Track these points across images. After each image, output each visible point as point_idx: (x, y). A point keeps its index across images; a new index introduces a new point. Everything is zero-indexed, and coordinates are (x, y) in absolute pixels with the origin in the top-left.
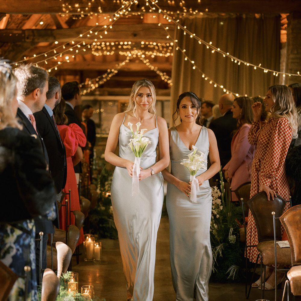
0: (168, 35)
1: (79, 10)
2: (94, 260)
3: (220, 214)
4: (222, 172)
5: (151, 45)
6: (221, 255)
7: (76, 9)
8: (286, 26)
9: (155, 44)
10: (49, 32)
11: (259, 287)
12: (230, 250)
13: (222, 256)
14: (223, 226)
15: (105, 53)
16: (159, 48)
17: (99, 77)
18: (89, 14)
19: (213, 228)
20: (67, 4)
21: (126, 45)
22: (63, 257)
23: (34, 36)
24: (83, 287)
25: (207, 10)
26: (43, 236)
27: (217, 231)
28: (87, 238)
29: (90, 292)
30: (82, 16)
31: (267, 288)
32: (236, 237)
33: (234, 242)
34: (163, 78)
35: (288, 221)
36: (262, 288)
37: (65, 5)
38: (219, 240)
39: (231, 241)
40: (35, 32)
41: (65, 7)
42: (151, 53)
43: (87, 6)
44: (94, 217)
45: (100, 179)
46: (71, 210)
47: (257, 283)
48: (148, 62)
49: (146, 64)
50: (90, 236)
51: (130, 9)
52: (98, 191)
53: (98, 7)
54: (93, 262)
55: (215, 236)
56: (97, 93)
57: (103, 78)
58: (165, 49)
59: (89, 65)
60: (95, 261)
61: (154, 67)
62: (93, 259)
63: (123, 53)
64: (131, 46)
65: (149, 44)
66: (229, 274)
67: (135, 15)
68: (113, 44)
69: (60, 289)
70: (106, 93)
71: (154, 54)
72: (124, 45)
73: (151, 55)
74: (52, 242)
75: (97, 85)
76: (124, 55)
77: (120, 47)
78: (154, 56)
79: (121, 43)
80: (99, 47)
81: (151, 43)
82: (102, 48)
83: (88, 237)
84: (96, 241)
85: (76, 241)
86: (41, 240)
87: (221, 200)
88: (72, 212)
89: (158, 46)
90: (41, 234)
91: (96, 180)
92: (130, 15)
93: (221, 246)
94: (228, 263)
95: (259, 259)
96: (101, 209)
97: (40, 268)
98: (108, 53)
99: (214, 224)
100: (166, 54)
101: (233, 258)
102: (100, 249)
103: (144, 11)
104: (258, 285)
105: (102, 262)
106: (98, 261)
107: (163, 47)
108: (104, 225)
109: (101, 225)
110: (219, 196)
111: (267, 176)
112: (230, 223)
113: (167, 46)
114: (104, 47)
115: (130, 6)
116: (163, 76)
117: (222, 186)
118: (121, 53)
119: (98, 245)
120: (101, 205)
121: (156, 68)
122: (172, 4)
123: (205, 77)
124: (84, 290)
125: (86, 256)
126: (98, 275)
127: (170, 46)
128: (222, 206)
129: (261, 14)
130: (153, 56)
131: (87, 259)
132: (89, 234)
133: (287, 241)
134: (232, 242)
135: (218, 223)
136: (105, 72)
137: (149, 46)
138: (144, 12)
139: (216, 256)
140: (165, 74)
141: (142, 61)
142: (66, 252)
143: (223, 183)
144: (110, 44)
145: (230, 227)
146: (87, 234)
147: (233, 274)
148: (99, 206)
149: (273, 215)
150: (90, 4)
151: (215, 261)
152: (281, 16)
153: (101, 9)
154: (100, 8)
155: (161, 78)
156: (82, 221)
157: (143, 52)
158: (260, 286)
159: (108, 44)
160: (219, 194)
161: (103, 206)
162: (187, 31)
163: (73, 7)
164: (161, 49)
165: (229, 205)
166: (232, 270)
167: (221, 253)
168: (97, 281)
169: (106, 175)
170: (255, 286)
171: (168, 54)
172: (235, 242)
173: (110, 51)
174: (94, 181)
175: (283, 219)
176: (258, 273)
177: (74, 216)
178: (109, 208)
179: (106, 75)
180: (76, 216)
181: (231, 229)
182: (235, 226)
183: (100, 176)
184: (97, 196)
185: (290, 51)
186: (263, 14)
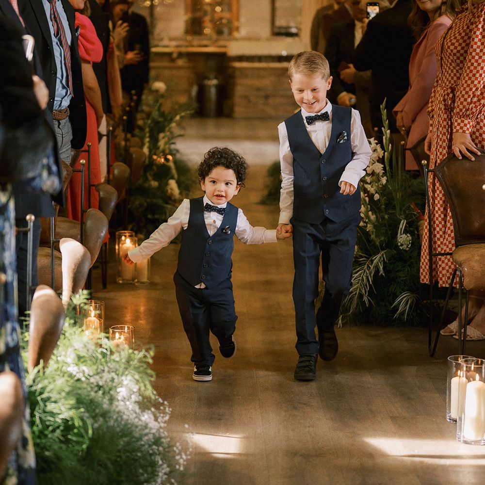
2: (136, 280)
3: (381, 193)
4: (386, 110)
6: (382, 272)
11: (455, 335)
12: (399, 264)
13: (383, 274)
14: (386, 217)
19: (367, 220)
22: (73, 267)
24: (112, 328)
26: (34, 223)
27: (375, 226)
28: (123, 238)
29: (126, 339)
31: (471, 338)
32: (412, 238)
33: (407, 247)
36: (461, 337)
38: (378, 243)
39: (402, 245)
44: (138, 202)
45: (149, 127)
46: (91, 183)
47: (452, 328)
50: (129, 234)
52: (146, 150)
54: (135, 285)
55: (370, 236)
60: (138, 282)
62: (133, 280)
66: (396, 309)
69: (66, 324)
74: (52, 239)
83: (125, 236)
85: (100, 238)
86: (29, 230)
87: (383, 166)
88: (94, 186)
90: (30, 219)
91: (142, 129)
93: (383, 255)
94: (395, 289)
96: (150, 185)
97: (27, 284)
99: (370, 213)
101: (405, 278)
104: (453, 332)
105: (152, 285)
106: (143, 283)
108: (156, 216)
109: (150, 216)
110: (379, 157)
111: (461, 114)
112: (401, 209)
117: (386, 138)
120: (150, 178)
124: (114, 333)
125: (119, 274)
126: (142, 309)
128: (385, 178)
131: (123, 280)
132: (126, 232)
134: (403, 247)
135: (377, 211)
139: (372, 275)
142: (80, 257)
143: (388, 131)
145: (400, 218)
146: (123, 232)
147: (406, 309)
148: (146, 180)
151: (371, 283)
156: (113, 204)
158: (458, 334)
160: (380, 152)
161: (154, 179)
165: (398, 175)
166: (403, 302)
167: (381, 268)
168: (141, 320)
169: (161, 119)
170: (448, 334)
172: (409, 246)
174: (137, 131)
176: (453, 308)
177: (98, 193)
178: (167, 184)
180: (101, 193)
181: (402, 221)
182: (409, 216)
183: (149, 122)
184: (144, 159)
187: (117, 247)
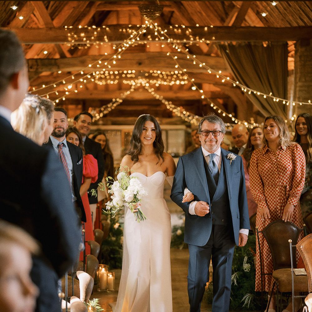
0: (176, 65)
1: (85, 39)
2: (108, 290)
5: (155, 73)
6: (236, 283)
7: (82, 38)
8: (293, 53)
9: (159, 72)
10: (53, 61)
12: (245, 279)
13: (237, 285)
14: (237, 255)
15: (109, 82)
16: (163, 77)
17: (104, 107)
18: (94, 44)
20: (73, 34)
21: (130, 74)
22: (85, 286)
23: (38, 65)
25: (214, 38)
28: (100, 268)
30: (88, 45)
32: (251, 266)
33: (248, 270)
34: (168, 107)
35: (305, 248)
37: (71, 34)
39: (246, 269)
40: (39, 61)
41: (70, 37)
42: (155, 81)
43: (93, 35)
46: (86, 241)
48: (153, 91)
49: (151, 92)
50: (104, 266)
51: (138, 39)
52: (109, 221)
53: (104, 36)
54: (107, 292)
56: (101, 122)
57: (108, 107)
58: (169, 78)
59: (91, 94)
61: (159, 96)
62: (106, 290)
63: (127, 81)
64: (135, 75)
65: (153, 72)
66: (243, 302)
67: (141, 44)
68: (116, 73)
70: (110, 122)
71: (158, 83)
72: (127, 73)
73: (155, 83)
74: (73, 271)
75: (101, 115)
76: (128, 84)
77: (124, 76)
78: (159, 84)
79: (125, 72)
80: (103, 76)
81: (155, 71)
82: (106, 77)
83: (102, 267)
84: (109, 271)
89: (162, 75)
92: (136, 44)
93: (236, 275)
94: (243, 292)
95: (275, 287)
96: (111, 240)
97: (66, 296)
98: (112, 82)
100: (171, 82)
101: (247, 286)
102: (114, 279)
103: (151, 39)
105: (116, 292)
106: (111, 291)
107: (167, 75)
108: (116, 256)
109: (112, 256)
112: (244, 251)
113: (171, 74)
114: (108, 76)
115: (139, 36)
116: (168, 105)
118: (125, 82)
119: (111, 276)
120: (111, 235)
121: (162, 97)
122: (178, 33)
123: (214, 106)
125: (99, 287)
127: (175, 74)
129: (268, 42)
130: (157, 85)
131: (101, 290)
132: (102, 265)
133: (304, 269)
134: (246, 270)
136: (110, 101)
137: (153, 74)
138: (150, 41)
140: (170, 103)
141: (147, 89)
142: (88, 281)
144: (114, 73)
145: (244, 255)
146: (100, 265)
147: (249, 302)
148: (109, 237)
149: (289, 243)
150: (95, 33)
152: (287, 44)
153: (107, 38)
154: (105, 37)
155: (167, 107)
156: (98, 251)
157: (148, 80)
159: (111, 73)
161: (114, 237)
162: (197, 61)
163: (79, 36)
164: (165, 77)
166: (247, 298)
167: (235, 281)
171: (173, 83)
173: (114, 80)
175: (300, 246)
177: (90, 246)
178: (120, 239)
179: (111, 104)
181: (245, 257)
182: (249, 254)
185: (298, 79)
186: (270, 42)
187: (97, 273)
